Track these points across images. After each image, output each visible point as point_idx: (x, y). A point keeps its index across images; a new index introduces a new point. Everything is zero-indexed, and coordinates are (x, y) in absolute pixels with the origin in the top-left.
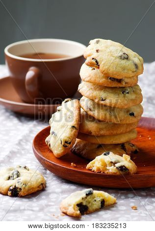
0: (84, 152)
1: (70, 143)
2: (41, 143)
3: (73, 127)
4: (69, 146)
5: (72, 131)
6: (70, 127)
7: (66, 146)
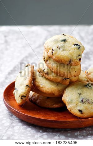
0: (38, 101)
1: (25, 97)
2: (9, 94)
3: (27, 86)
4: (25, 99)
5: (26, 88)
6: (25, 85)
7: (23, 99)
